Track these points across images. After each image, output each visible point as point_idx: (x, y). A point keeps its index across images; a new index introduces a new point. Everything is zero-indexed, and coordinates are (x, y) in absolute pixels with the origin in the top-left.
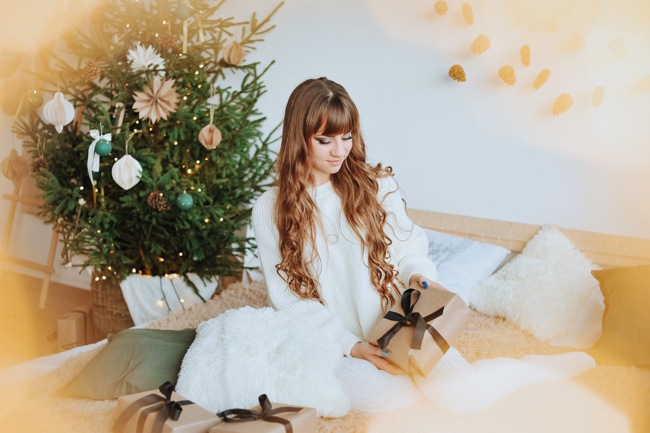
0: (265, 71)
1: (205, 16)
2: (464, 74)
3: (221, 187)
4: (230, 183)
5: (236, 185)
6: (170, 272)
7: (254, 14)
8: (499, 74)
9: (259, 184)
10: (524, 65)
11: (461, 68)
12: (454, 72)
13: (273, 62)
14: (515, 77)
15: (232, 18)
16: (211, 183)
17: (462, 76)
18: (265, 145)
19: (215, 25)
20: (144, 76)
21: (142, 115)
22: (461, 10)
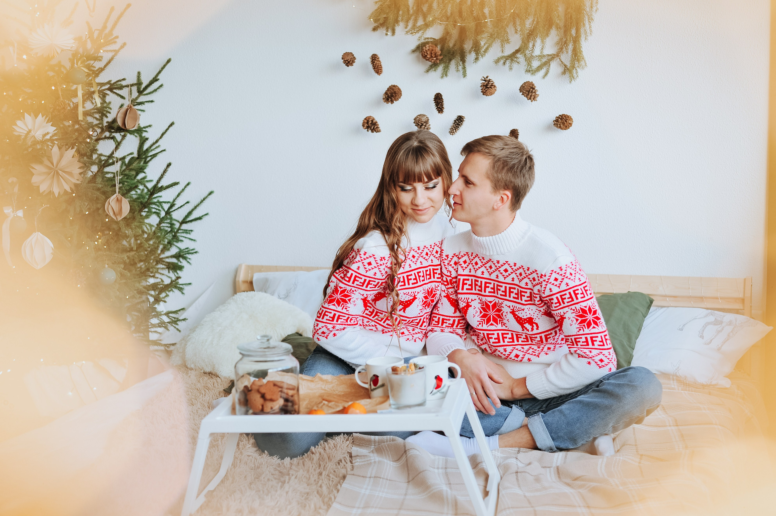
0: (163, 135)
2: (378, 125)
6: (79, 359)
7: (139, 76)
8: (414, 123)
9: (162, 256)
10: (439, 112)
11: (374, 119)
12: (368, 123)
13: (172, 124)
14: (430, 125)
15: (124, 79)
17: (377, 127)
18: (168, 213)
19: (103, 88)
20: (39, 147)
21: (43, 188)
22: (369, 60)
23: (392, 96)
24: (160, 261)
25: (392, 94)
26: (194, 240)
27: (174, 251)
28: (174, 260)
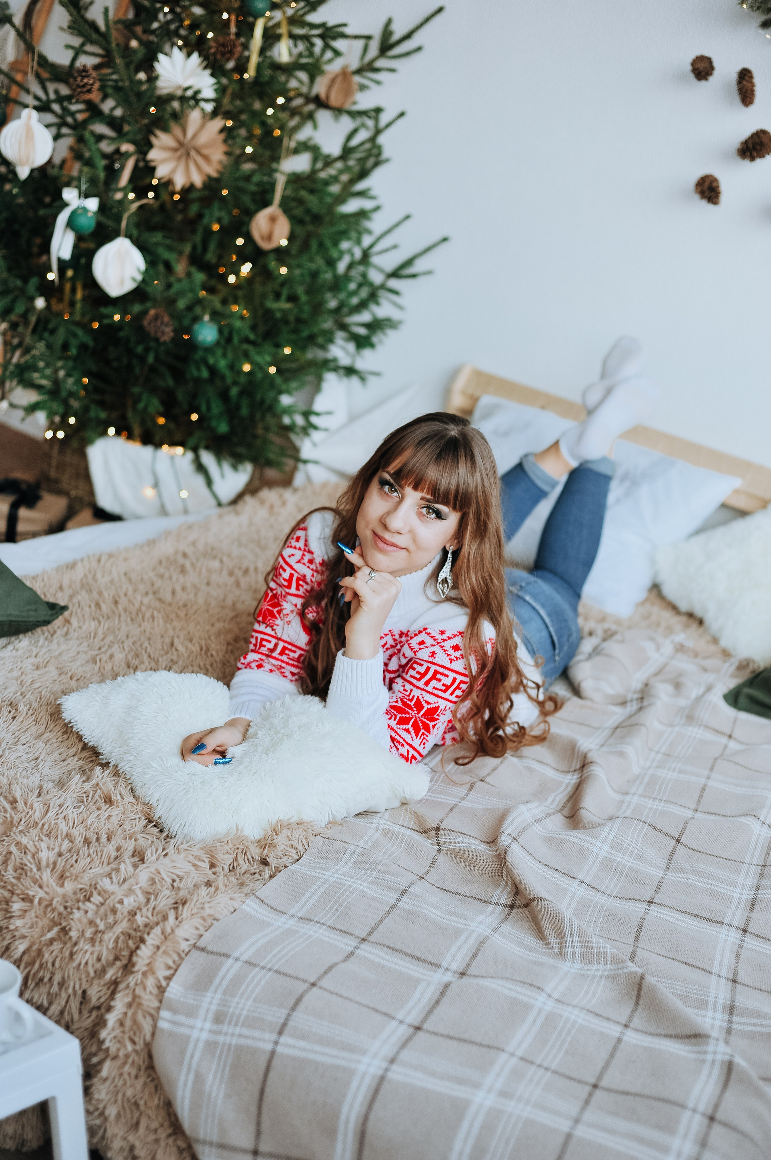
0: (389, 125)
1: (301, 12)
2: (719, 193)
3: (278, 315)
4: (295, 311)
5: (304, 316)
6: (173, 444)
7: (389, 22)
9: (348, 320)
11: (716, 180)
12: (703, 185)
13: (402, 114)
15: (345, 25)
16: (262, 305)
17: (715, 195)
18: (366, 254)
19: (313, 32)
20: (176, 105)
21: (162, 172)
22: (735, 77)
23: (754, 148)
24: (344, 327)
25: (754, 145)
26: (400, 308)
27: (365, 317)
28: (362, 331)
